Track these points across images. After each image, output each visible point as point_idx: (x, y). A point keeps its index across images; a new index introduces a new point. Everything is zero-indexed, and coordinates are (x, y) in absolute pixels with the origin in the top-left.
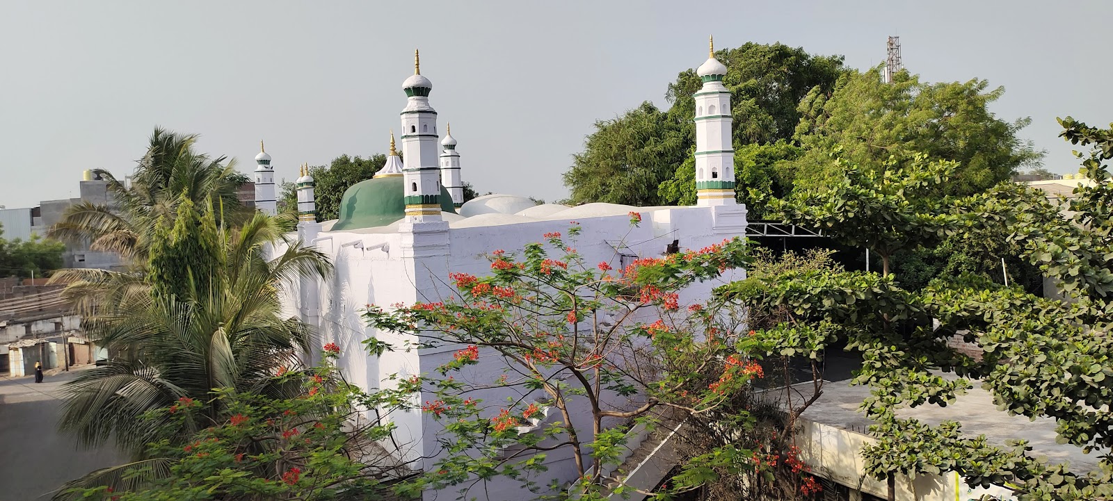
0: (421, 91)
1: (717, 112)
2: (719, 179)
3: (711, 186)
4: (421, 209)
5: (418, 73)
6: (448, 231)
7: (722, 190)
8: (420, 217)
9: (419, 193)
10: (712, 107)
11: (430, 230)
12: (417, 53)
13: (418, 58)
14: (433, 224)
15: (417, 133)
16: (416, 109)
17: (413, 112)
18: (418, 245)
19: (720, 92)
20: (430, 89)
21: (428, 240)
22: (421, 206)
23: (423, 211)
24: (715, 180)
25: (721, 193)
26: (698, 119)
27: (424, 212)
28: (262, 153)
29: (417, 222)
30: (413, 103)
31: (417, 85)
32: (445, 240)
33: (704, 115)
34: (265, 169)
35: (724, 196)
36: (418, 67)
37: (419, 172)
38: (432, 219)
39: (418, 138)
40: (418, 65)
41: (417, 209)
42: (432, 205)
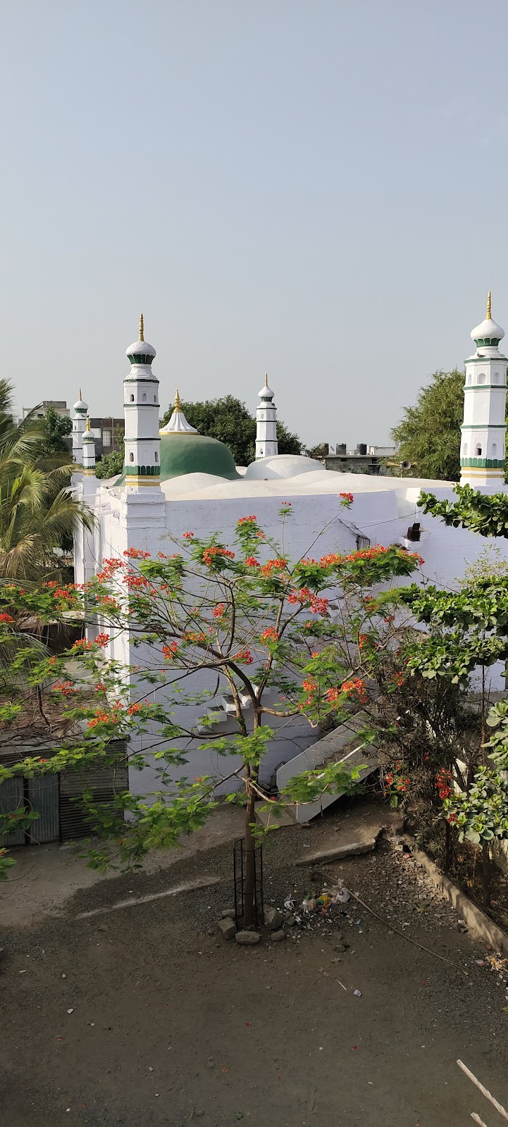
0: (143, 358)
1: (487, 382)
2: (483, 456)
3: (474, 464)
4: (137, 480)
5: (142, 339)
6: (165, 503)
7: (485, 469)
8: (136, 487)
9: (135, 464)
10: (482, 376)
11: (145, 501)
12: (142, 318)
13: (142, 324)
14: (149, 496)
15: (135, 402)
16: (135, 378)
17: (132, 381)
18: (133, 516)
19: (492, 359)
20: (152, 357)
21: (142, 512)
22: (137, 476)
23: (139, 482)
24: (478, 457)
25: (484, 472)
26: (467, 388)
27: (140, 484)
28: (79, 402)
29: (133, 493)
30: (135, 371)
31: (137, 352)
32: (160, 512)
33: (472, 385)
34: (81, 418)
35: (488, 476)
36: (142, 333)
37: (136, 442)
38: (150, 491)
39: (136, 408)
40: (142, 330)
41: (134, 480)
42: (148, 476)
